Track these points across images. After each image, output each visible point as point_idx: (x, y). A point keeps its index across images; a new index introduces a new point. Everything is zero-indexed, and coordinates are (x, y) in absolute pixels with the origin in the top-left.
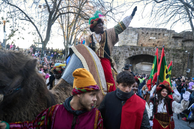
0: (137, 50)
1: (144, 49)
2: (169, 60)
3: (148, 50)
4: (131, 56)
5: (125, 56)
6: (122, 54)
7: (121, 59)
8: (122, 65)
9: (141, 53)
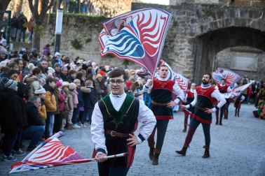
0: (221, 14)
1: (238, 14)
3: (247, 16)
4: (205, 31)
5: (189, 31)
6: (182, 28)
7: (179, 40)
8: (183, 55)
9: (230, 23)
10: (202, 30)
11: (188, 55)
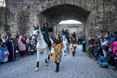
2: (97, 9)
4: (45, 9)
5: (36, 10)
6: (32, 8)
7: (31, 15)
8: (34, 23)
9: (58, 3)
10: (43, 9)
11: (37, 23)
